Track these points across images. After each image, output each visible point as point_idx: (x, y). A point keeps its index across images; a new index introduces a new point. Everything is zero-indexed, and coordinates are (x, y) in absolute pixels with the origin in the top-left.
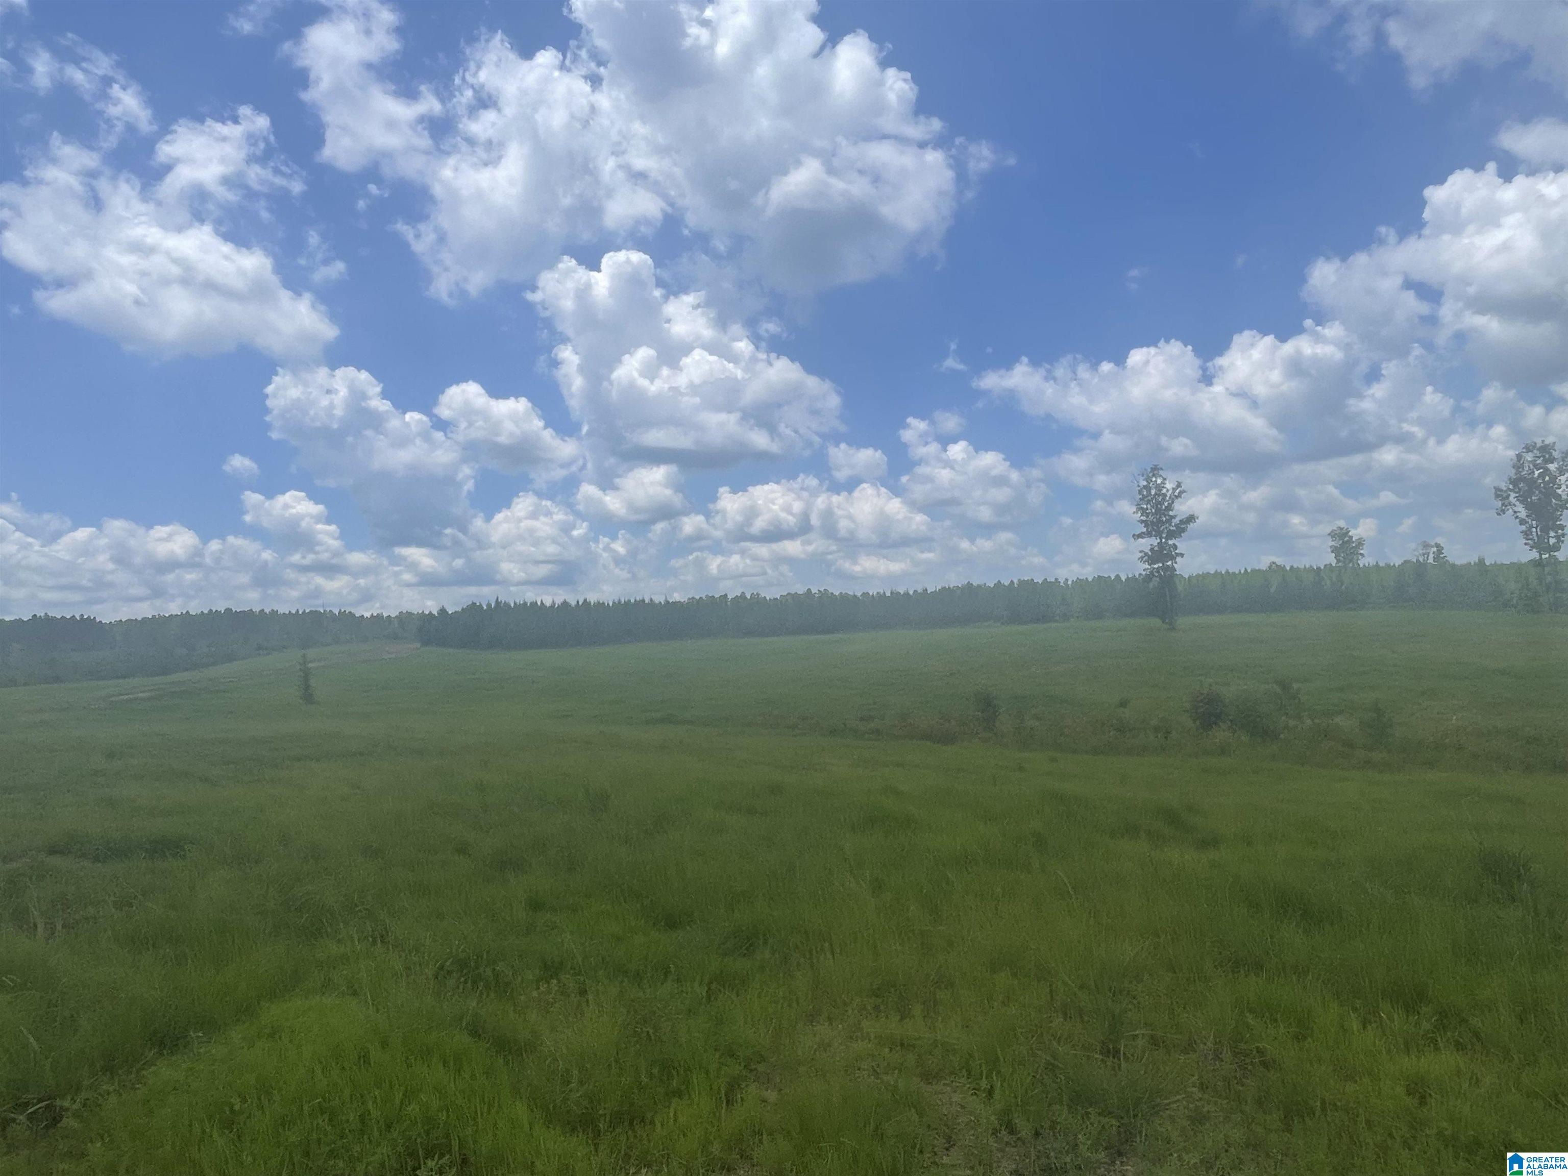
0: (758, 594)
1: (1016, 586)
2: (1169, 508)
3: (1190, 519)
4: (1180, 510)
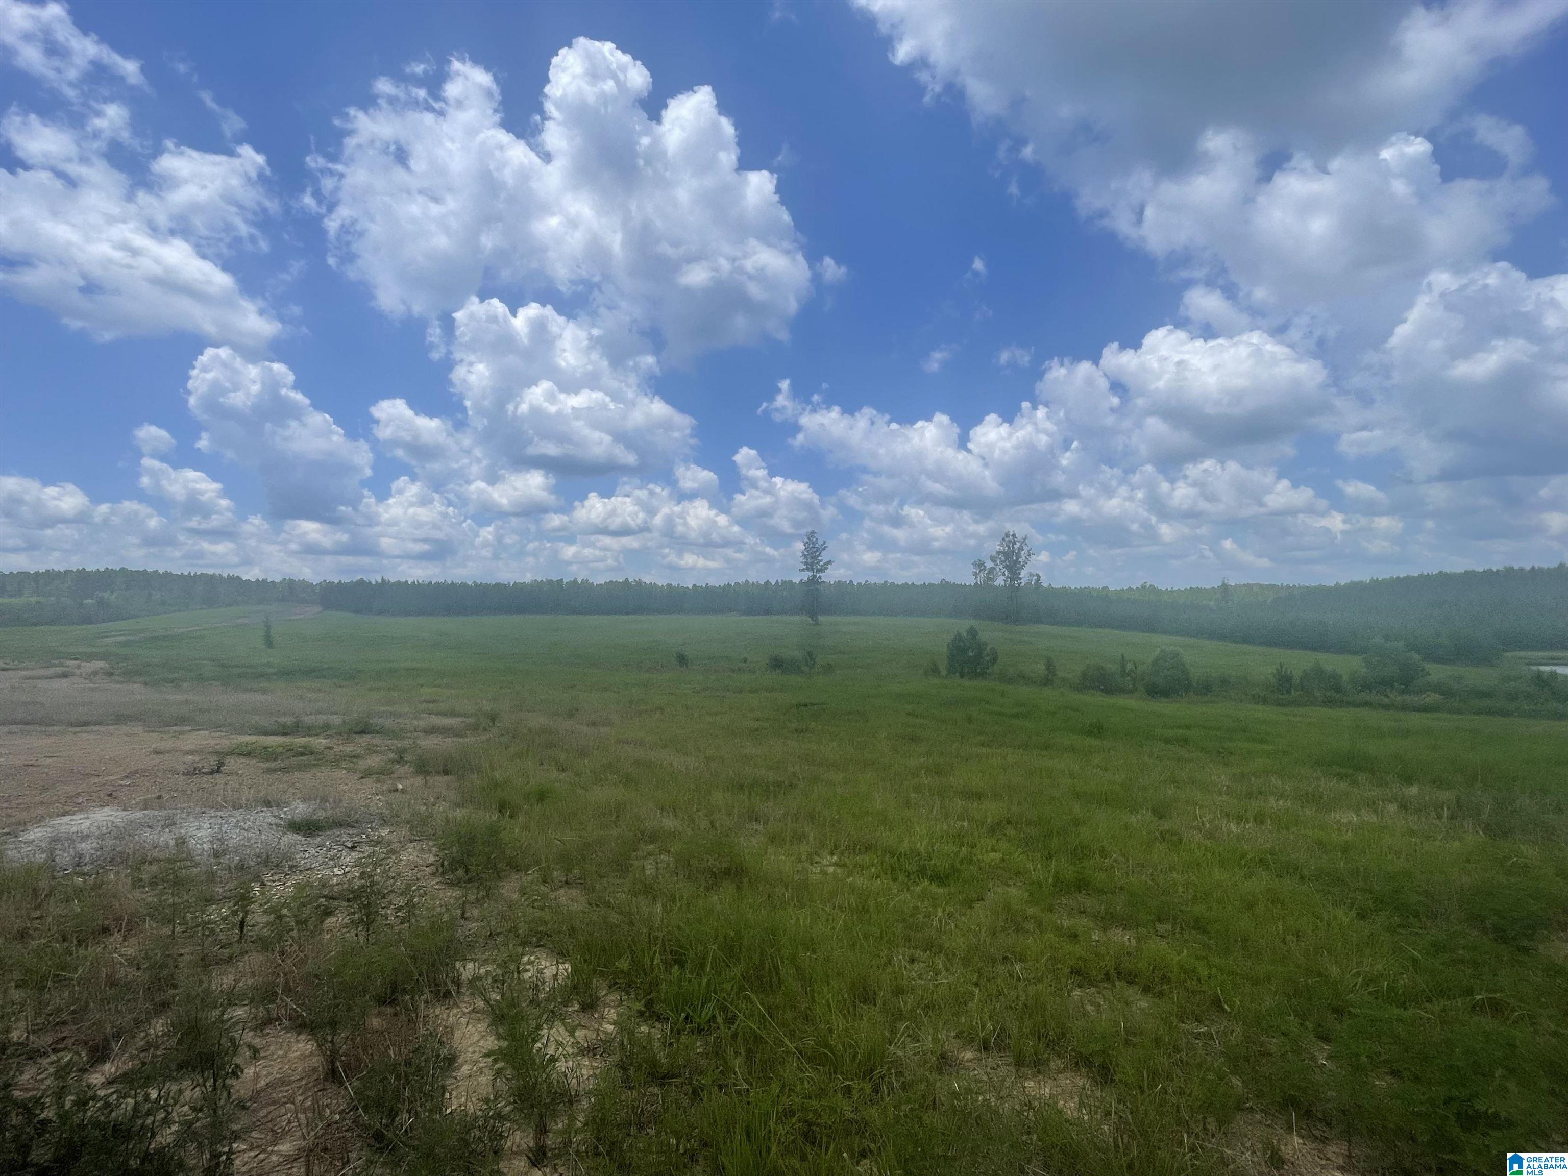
0: (587, 581)
2: (819, 555)
3: (829, 562)
4: (824, 557)
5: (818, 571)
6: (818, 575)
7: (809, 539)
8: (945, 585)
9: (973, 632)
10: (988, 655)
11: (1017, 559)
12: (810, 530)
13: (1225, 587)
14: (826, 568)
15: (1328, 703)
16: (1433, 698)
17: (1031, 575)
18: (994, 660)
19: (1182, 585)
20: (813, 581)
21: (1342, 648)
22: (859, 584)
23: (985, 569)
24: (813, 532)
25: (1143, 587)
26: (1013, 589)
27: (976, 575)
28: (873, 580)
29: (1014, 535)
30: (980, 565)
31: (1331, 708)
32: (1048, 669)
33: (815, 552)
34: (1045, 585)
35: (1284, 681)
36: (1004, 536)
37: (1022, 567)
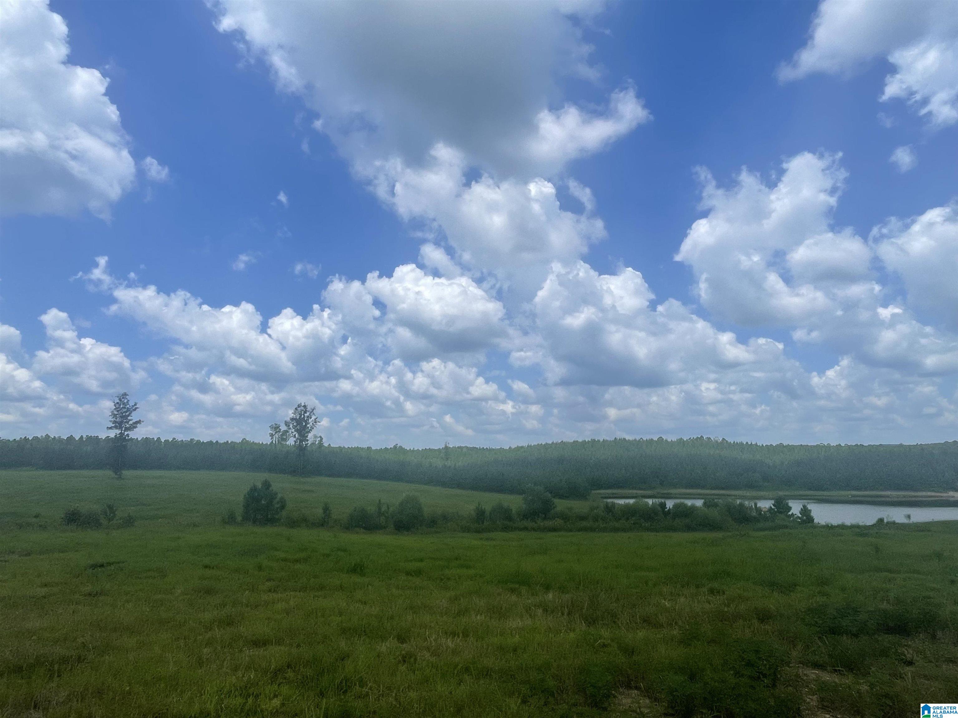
1: (84, 440)
2: (129, 416)
3: (139, 422)
4: (134, 417)
5: (127, 429)
6: (126, 433)
7: (120, 400)
8: (244, 442)
9: (267, 485)
10: (278, 503)
11: (306, 425)
12: (122, 391)
13: (446, 448)
14: (136, 427)
15: (506, 529)
16: (558, 522)
17: (315, 437)
18: (283, 507)
19: (419, 446)
20: (121, 438)
21: (512, 490)
22: (166, 441)
23: (279, 432)
24: (125, 394)
25: (395, 447)
26: (301, 449)
27: (272, 435)
28: (180, 437)
29: (305, 406)
30: (276, 428)
31: (507, 532)
32: (325, 512)
33: (126, 412)
34: (326, 445)
35: (480, 515)
36: (296, 406)
37: (309, 432)
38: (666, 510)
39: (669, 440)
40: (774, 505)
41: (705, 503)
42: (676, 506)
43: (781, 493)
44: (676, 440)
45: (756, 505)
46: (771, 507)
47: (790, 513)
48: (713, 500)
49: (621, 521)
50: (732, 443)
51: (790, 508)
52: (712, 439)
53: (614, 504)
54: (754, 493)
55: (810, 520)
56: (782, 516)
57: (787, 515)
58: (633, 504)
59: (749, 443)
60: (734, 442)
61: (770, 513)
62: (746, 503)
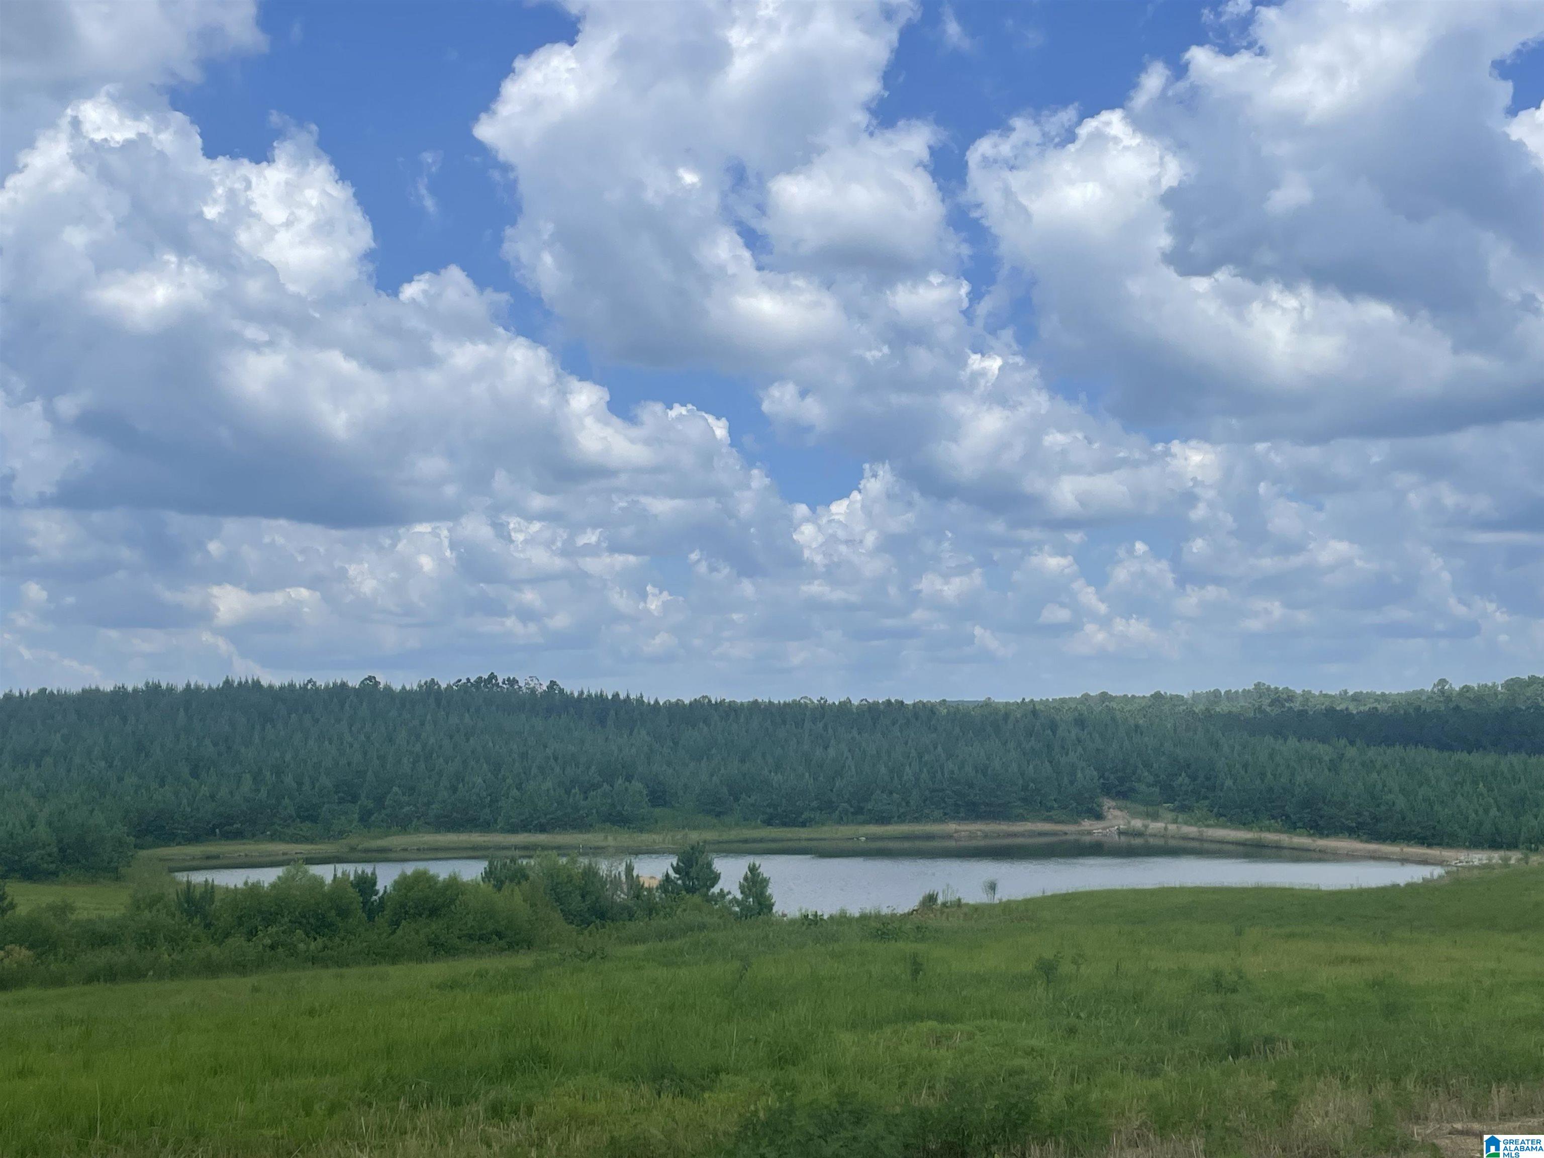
16: (16, 957)
38: (374, 898)
39: (397, 687)
40: (677, 870)
41: (489, 875)
42: (403, 884)
43: (694, 836)
44: (415, 687)
45: (629, 869)
46: (667, 875)
47: (716, 890)
48: (513, 860)
49: (230, 940)
50: (576, 695)
51: (716, 878)
52: (522, 684)
53: (210, 890)
54: (625, 838)
55: (764, 905)
56: (697, 898)
57: (706, 895)
58: (273, 886)
59: (622, 696)
60: (582, 693)
61: (665, 891)
62: (604, 867)
